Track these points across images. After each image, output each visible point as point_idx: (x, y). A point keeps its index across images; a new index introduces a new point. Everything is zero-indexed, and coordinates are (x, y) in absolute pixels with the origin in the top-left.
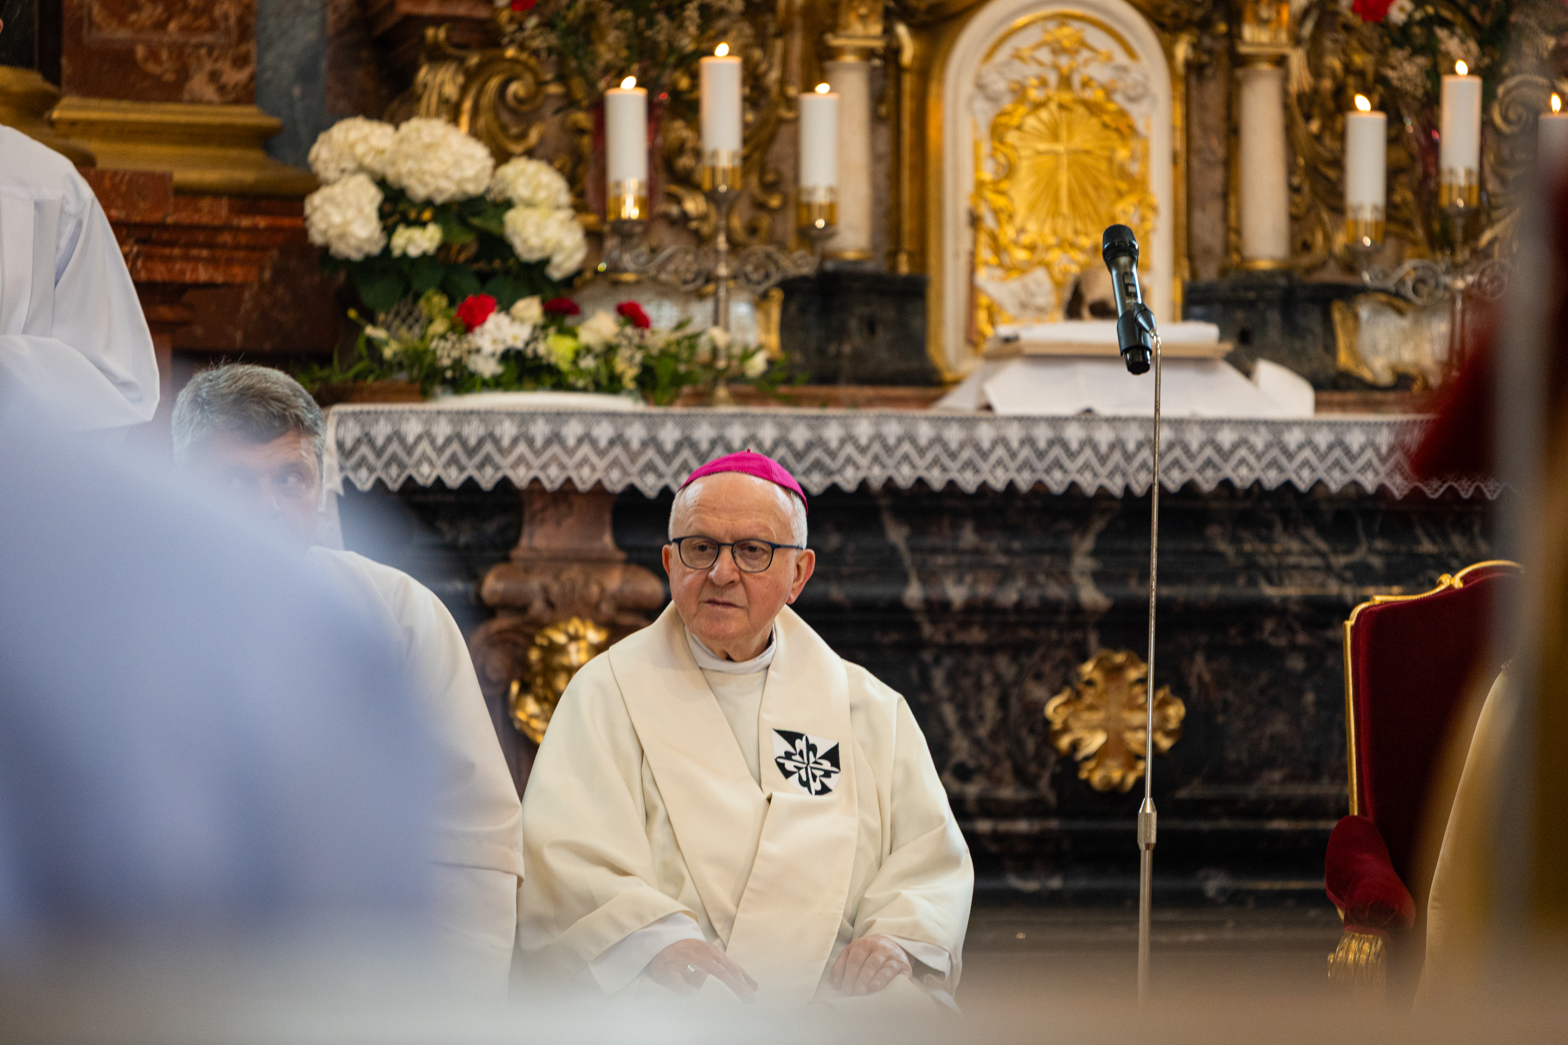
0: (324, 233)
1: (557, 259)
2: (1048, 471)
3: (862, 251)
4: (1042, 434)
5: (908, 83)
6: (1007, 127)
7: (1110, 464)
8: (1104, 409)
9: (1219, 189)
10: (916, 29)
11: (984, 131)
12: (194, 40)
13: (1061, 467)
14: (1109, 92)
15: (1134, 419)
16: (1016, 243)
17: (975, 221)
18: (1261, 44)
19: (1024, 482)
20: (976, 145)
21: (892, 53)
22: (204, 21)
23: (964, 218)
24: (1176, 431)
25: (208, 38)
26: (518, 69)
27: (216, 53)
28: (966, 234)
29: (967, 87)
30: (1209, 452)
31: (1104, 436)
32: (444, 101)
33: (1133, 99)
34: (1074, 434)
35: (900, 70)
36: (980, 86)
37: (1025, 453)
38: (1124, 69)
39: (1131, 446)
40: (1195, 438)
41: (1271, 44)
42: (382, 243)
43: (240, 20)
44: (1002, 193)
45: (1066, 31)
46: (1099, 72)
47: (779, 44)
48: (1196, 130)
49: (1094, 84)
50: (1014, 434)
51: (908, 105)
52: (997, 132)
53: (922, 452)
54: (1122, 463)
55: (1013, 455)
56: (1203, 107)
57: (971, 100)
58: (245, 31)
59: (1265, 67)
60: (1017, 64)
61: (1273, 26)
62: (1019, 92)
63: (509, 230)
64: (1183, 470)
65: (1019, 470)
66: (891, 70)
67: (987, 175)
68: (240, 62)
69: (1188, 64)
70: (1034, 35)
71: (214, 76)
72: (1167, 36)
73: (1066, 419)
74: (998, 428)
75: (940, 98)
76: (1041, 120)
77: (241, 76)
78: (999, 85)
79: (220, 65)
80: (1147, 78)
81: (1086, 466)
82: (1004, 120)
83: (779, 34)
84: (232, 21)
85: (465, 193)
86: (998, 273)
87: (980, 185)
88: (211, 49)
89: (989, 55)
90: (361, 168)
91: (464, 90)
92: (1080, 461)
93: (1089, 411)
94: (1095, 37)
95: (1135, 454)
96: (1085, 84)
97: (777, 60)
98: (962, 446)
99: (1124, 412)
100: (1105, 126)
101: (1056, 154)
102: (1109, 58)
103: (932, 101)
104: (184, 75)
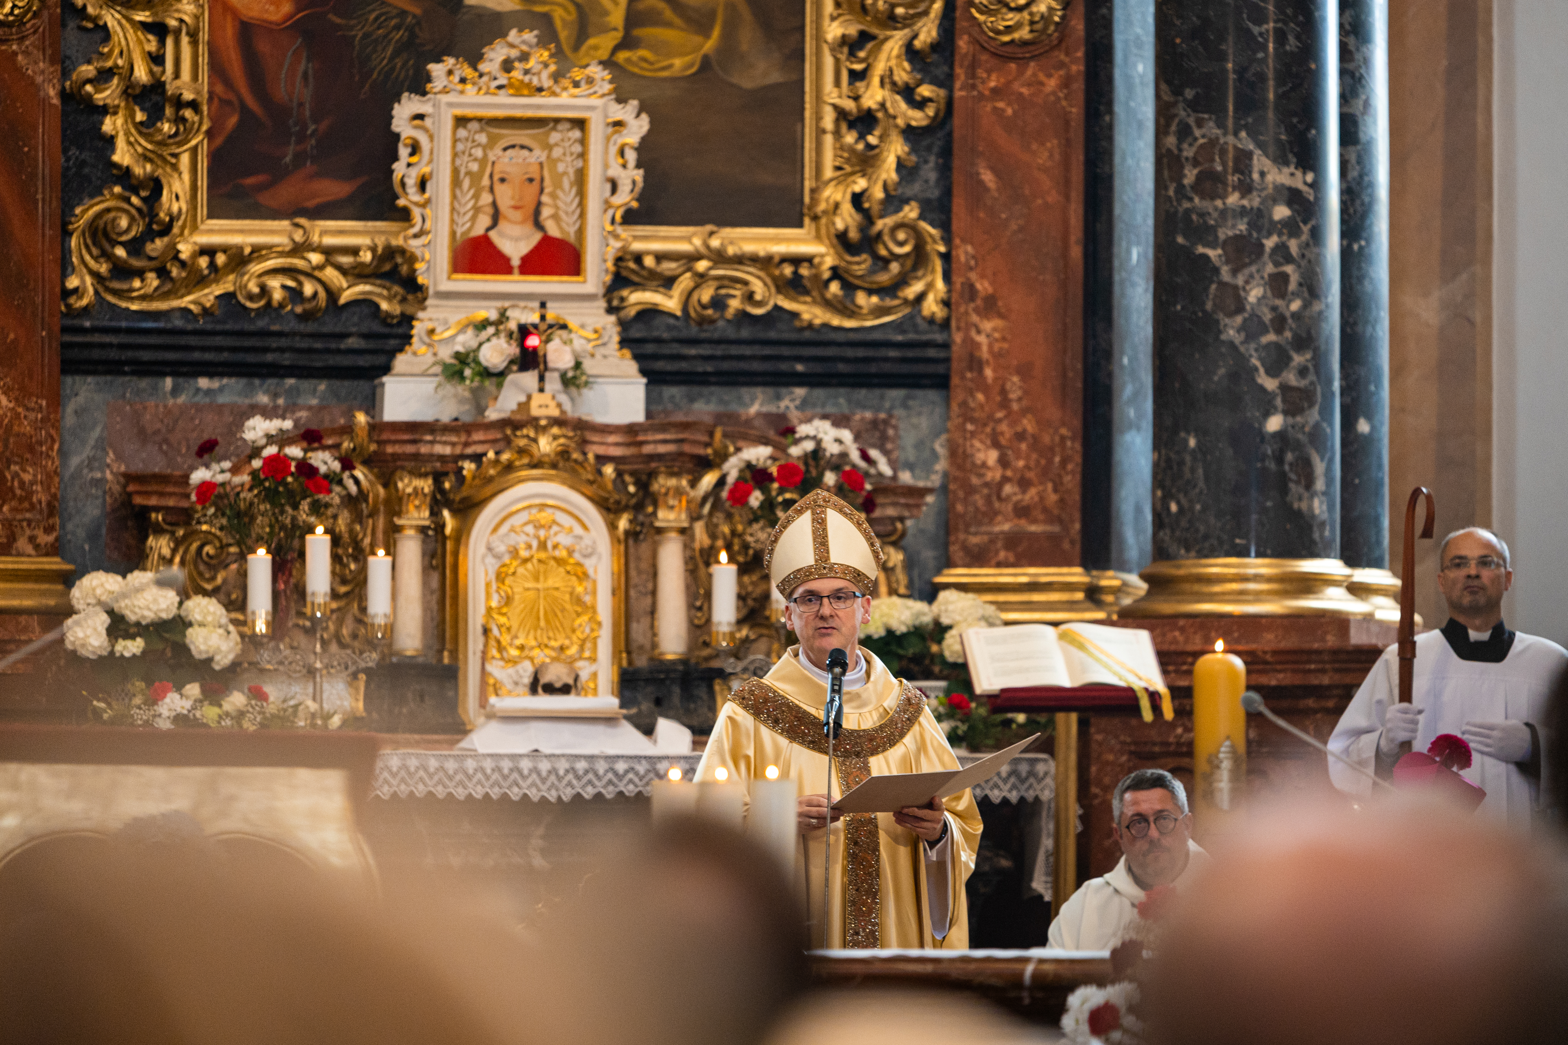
0: (73, 643)
1: (217, 658)
2: (509, 787)
3: (417, 650)
4: (506, 765)
5: (449, 545)
6: (507, 575)
7: (549, 783)
8: (546, 750)
9: (649, 609)
10: (454, 512)
11: (492, 576)
12: (19, 517)
13: (518, 785)
14: (570, 552)
15: (563, 755)
16: (511, 645)
17: (486, 631)
18: (668, 521)
19: (495, 793)
20: (488, 585)
21: (440, 527)
22: (26, 505)
23: (479, 630)
24: (589, 763)
25: (28, 515)
26: (210, 537)
27: (33, 524)
28: (481, 640)
29: (482, 550)
30: (610, 775)
31: (544, 766)
32: (162, 558)
33: (586, 556)
34: (526, 765)
35: (445, 538)
36: (490, 549)
37: (496, 776)
38: (580, 538)
39: (561, 772)
40: (601, 767)
41: (675, 520)
42: (109, 649)
43: (49, 504)
44: (504, 614)
45: (543, 514)
46: (564, 540)
47: (370, 521)
48: (633, 573)
49: (560, 547)
50: (488, 765)
51: (449, 559)
52: (500, 577)
53: (431, 776)
54: (556, 782)
55: (488, 778)
56: (638, 559)
57: (484, 557)
58: (52, 510)
59: (673, 535)
60: (513, 534)
61: (677, 509)
62: (514, 552)
63: (188, 641)
64: (594, 786)
65: (492, 786)
66: (440, 537)
67: (494, 604)
68: (48, 530)
69: (627, 533)
70: (524, 517)
71: (32, 539)
72: (612, 516)
73: (521, 756)
74: (478, 761)
75: (466, 555)
76: (526, 569)
77: (50, 538)
78: (501, 548)
79: (36, 532)
80: (594, 542)
81: (534, 784)
82: (504, 569)
83: (370, 515)
84: (44, 504)
85: (160, 618)
86: (501, 663)
87: (489, 609)
88: (29, 522)
89: (495, 530)
90: (100, 603)
91: (174, 551)
92: (529, 781)
93: (536, 751)
94: (562, 518)
95: (563, 778)
96: (555, 547)
97: (369, 531)
98: (456, 772)
99: (558, 752)
100: (568, 572)
101: (538, 590)
102: (571, 530)
103: (461, 557)
104: (12, 538)
